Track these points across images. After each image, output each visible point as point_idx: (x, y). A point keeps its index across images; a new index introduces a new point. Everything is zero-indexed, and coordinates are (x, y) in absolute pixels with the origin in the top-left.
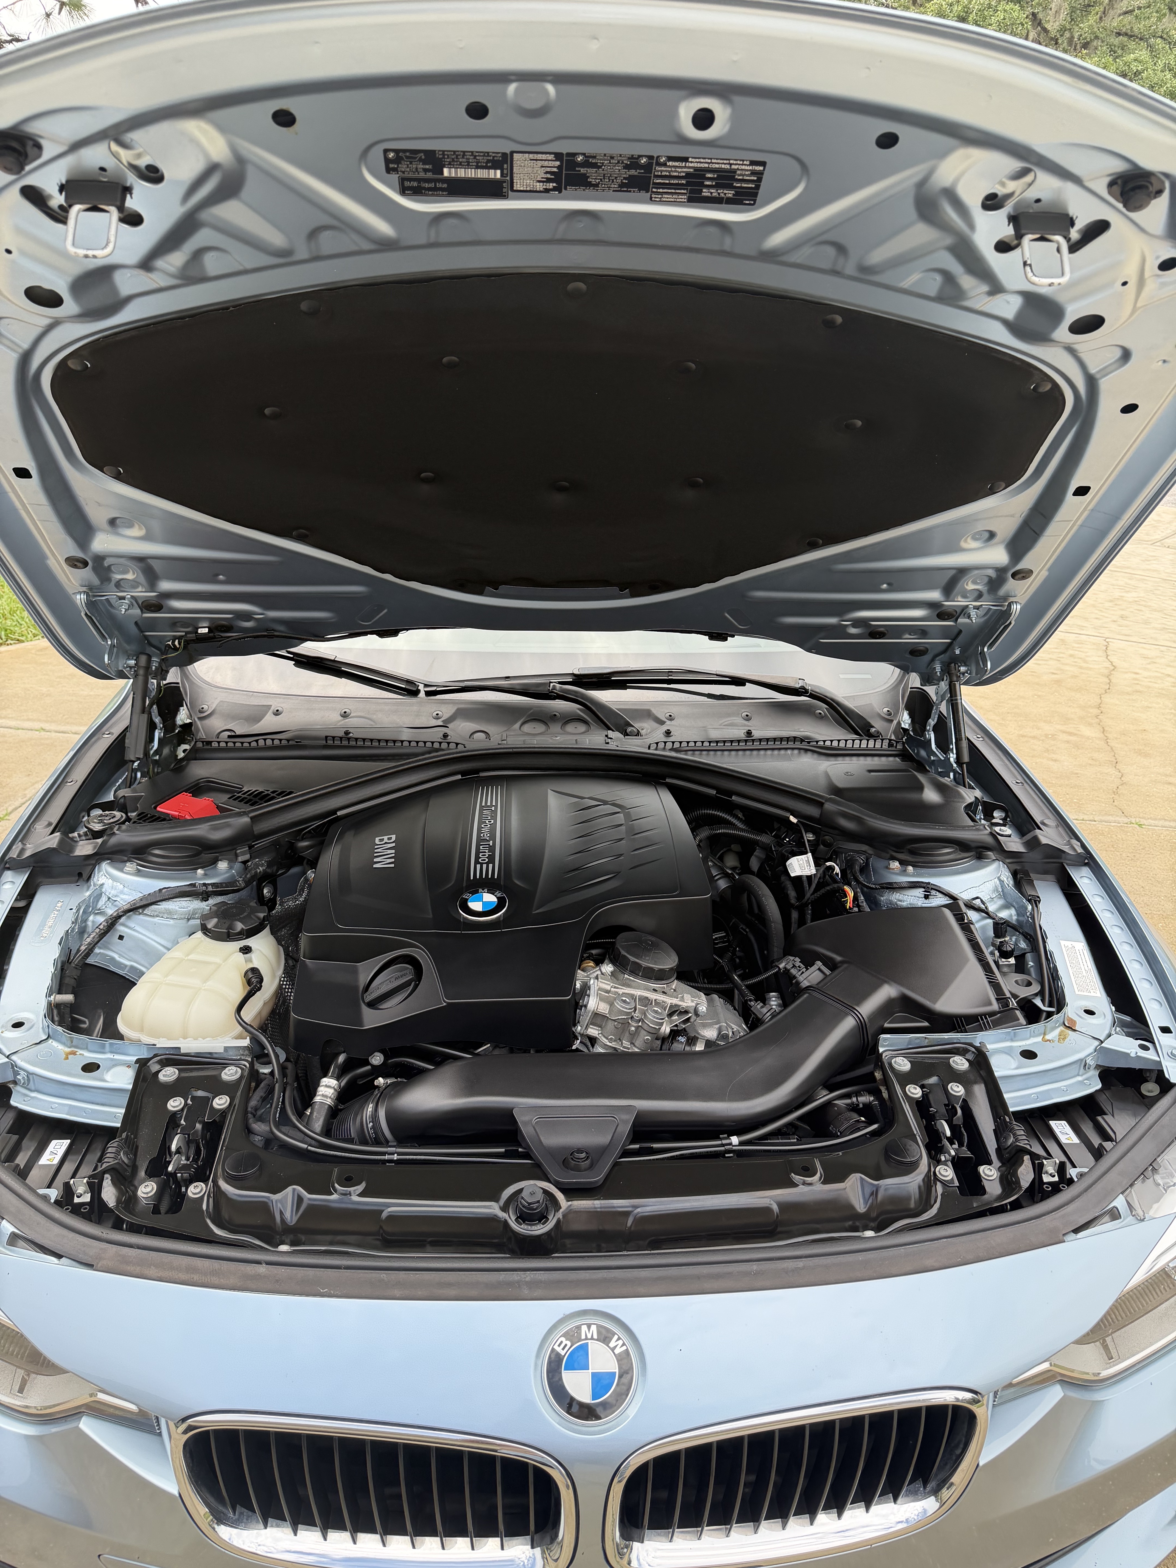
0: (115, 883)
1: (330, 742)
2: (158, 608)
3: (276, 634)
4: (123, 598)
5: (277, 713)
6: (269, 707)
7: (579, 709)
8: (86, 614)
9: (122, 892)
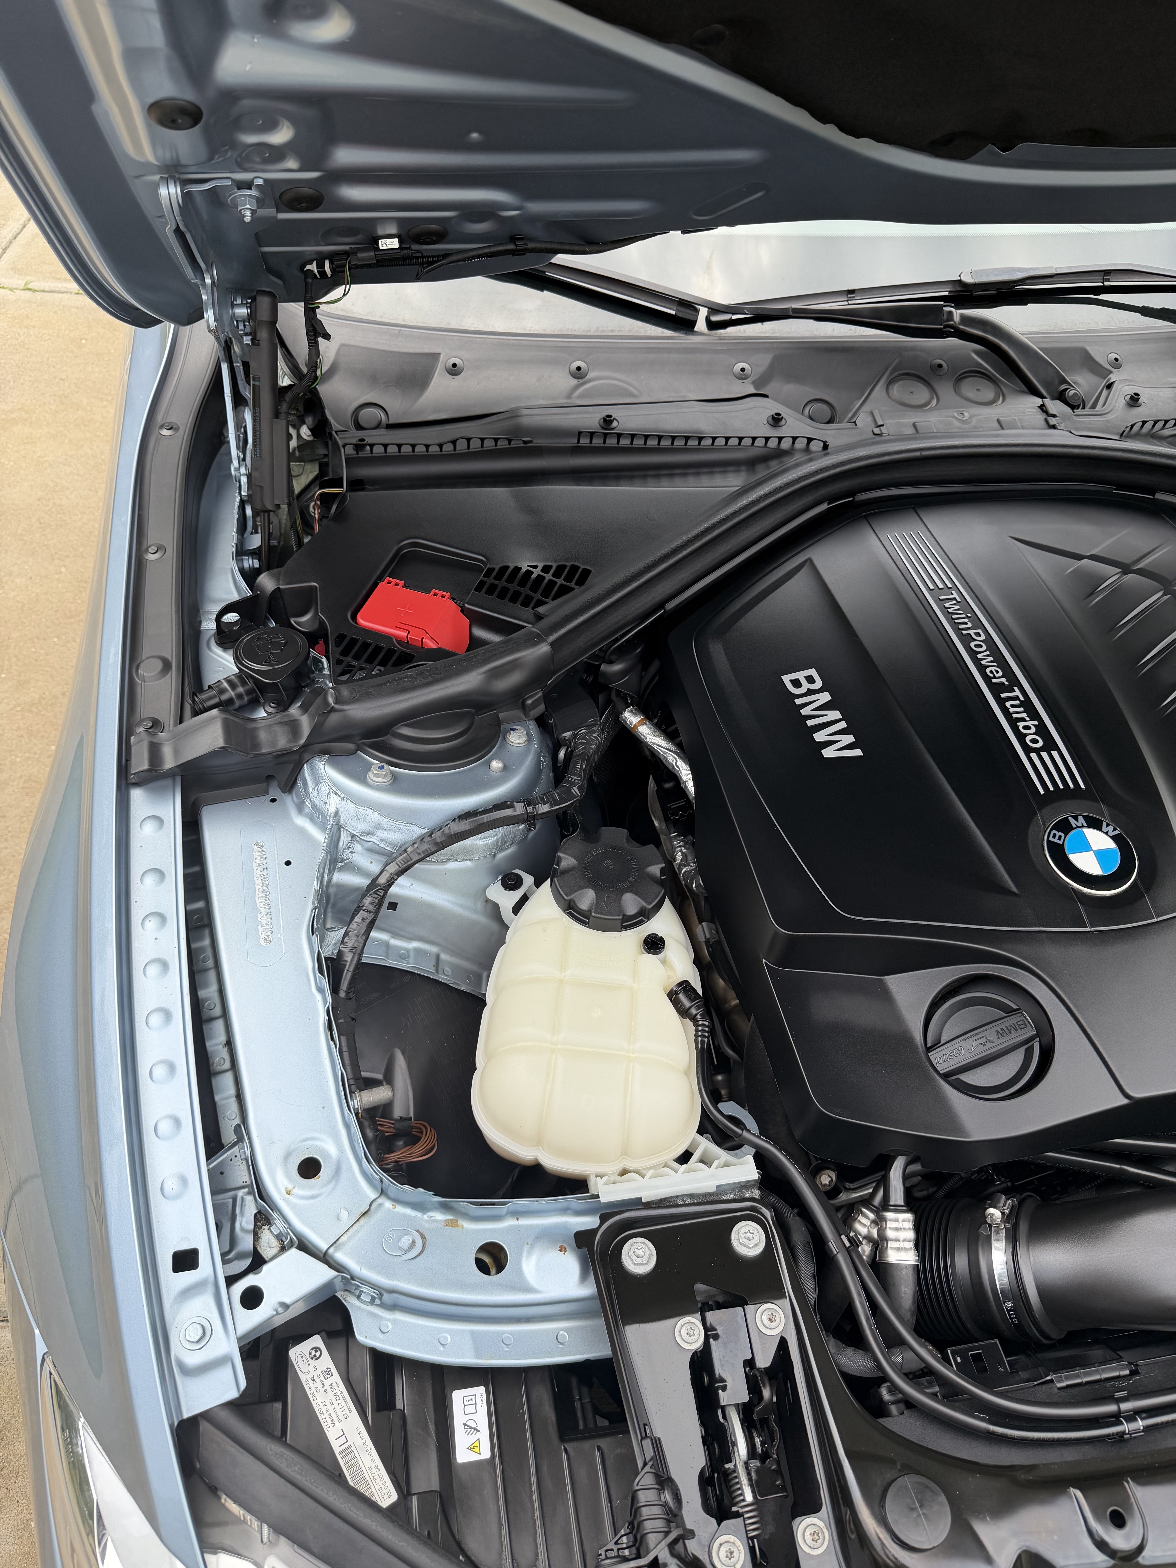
0: (361, 810)
1: (585, 441)
2: (314, 202)
3: (531, 245)
4: (248, 185)
5: (454, 370)
6: (435, 356)
7: (977, 352)
8: (178, 231)
9: (379, 826)
